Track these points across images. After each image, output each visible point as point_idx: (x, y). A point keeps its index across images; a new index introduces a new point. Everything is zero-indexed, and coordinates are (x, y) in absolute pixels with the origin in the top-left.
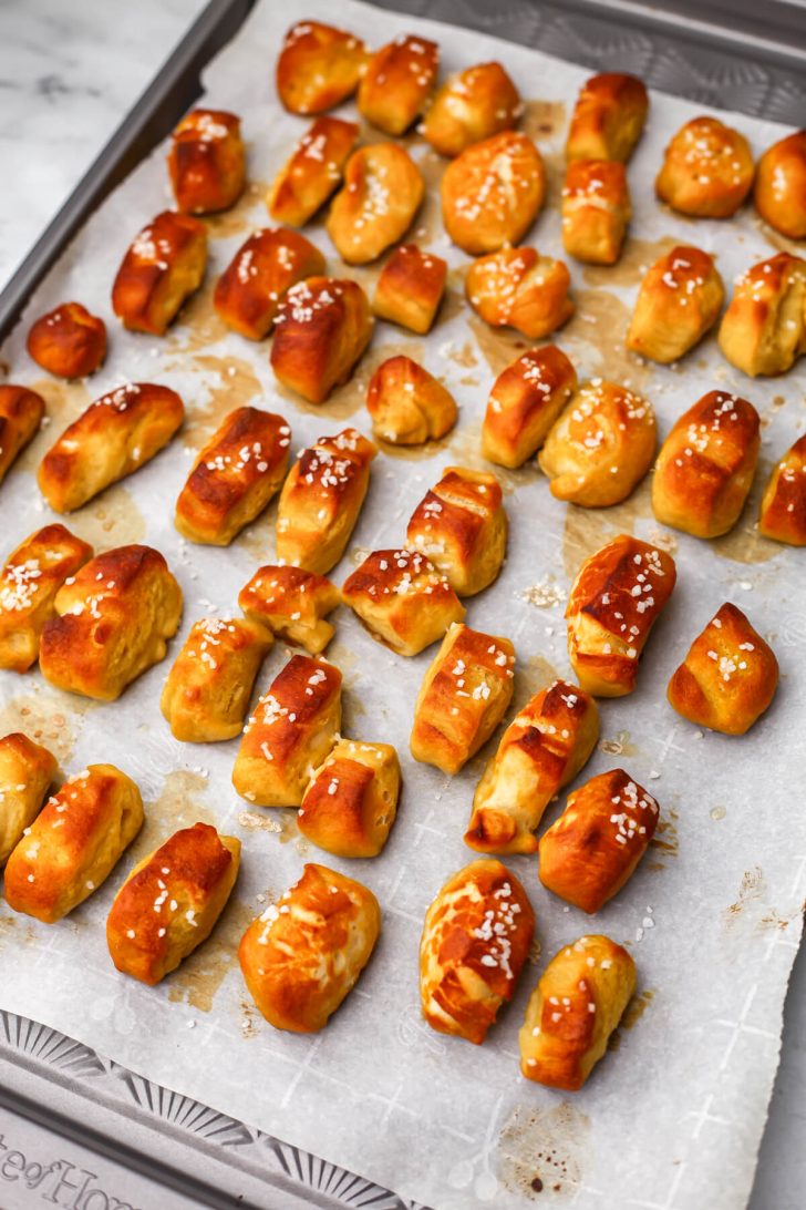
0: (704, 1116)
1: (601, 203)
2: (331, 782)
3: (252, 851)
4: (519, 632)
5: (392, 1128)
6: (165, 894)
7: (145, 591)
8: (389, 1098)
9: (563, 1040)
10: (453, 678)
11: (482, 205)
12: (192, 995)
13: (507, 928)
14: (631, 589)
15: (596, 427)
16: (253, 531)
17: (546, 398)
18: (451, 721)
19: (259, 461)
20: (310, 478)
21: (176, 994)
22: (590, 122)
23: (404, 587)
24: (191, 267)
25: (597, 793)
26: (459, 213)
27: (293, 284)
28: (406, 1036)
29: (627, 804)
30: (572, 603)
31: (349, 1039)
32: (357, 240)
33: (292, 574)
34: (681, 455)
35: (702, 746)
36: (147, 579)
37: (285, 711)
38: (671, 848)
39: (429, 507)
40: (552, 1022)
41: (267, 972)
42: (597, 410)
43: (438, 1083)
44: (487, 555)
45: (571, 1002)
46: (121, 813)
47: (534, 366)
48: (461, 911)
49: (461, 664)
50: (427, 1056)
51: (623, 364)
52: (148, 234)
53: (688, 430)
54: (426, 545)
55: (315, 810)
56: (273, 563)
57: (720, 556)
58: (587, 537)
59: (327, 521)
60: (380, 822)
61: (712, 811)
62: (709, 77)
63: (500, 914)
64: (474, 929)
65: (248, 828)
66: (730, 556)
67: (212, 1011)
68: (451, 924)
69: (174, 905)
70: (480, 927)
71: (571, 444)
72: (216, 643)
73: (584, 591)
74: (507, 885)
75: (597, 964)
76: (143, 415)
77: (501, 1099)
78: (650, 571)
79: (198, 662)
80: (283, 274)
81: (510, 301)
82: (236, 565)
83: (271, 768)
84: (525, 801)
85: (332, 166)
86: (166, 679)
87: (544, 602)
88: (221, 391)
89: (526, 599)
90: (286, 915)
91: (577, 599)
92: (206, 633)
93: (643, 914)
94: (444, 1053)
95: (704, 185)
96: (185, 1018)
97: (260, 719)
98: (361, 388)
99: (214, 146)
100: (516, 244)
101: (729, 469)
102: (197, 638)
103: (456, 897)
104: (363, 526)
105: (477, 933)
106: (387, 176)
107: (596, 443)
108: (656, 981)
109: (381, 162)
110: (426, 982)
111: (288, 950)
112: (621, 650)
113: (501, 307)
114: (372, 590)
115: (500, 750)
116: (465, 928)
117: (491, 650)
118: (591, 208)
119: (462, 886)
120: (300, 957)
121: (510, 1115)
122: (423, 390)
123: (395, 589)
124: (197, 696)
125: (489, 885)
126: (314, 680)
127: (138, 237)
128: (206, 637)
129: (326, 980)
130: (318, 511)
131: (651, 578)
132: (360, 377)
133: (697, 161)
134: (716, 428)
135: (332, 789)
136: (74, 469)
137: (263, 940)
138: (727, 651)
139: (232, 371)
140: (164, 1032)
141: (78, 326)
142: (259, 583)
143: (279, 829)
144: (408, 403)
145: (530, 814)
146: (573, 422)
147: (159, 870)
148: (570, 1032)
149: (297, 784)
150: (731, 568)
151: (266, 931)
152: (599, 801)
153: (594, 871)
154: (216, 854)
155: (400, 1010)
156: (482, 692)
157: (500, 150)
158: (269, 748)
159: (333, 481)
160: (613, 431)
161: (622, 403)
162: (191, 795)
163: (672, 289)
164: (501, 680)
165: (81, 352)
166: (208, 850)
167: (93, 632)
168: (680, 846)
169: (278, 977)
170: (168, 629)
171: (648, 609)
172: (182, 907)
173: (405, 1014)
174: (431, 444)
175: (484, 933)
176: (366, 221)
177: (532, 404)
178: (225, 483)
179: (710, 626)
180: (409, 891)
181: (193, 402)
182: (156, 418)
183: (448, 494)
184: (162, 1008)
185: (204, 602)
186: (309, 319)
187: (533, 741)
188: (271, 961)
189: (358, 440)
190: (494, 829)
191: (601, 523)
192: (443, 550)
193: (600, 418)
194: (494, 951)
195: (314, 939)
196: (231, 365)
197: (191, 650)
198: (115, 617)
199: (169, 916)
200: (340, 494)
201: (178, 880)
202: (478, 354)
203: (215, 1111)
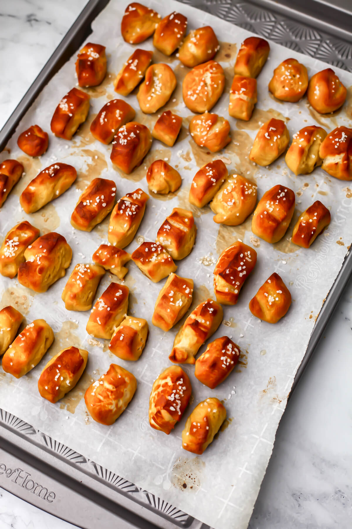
0: (243, 470)
1: (245, 97)
2: (121, 335)
3: (93, 354)
4: (197, 275)
5: (135, 462)
6: (59, 374)
7: (58, 252)
8: (135, 451)
9: (196, 438)
10: (169, 297)
11: (198, 94)
12: (68, 407)
13: (180, 396)
14: (238, 267)
15: (232, 197)
16: (100, 226)
17: (214, 184)
18: (167, 314)
19: (103, 202)
20: (121, 212)
21: (63, 406)
22: (243, 60)
23: (154, 259)
24: (82, 114)
25: (217, 347)
26: (189, 97)
27: (120, 127)
28: (143, 428)
29: (228, 352)
30: (216, 270)
31: (123, 427)
32: (148, 105)
33: (113, 250)
34: (262, 213)
35: (260, 325)
36: (59, 248)
37: (106, 306)
38: (245, 364)
39: (166, 227)
40: (193, 432)
41: (94, 405)
42: (233, 190)
43: (153, 446)
44: (187, 246)
45: (201, 425)
46: (45, 340)
47: (210, 170)
48: (164, 388)
49: (172, 292)
50: (150, 436)
51: (248, 164)
52: (65, 100)
53: (266, 203)
54: (164, 241)
55: (115, 345)
56: (106, 244)
57: (276, 249)
58: (227, 237)
59: (128, 228)
60: (139, 349)
61: (261, 352)
62: (296, 36)
63: (178, 391)
64: (168, 396)
65: (92, 345)
66: (280, 250)
67: (75, 413)
68: (160, 392)
69: (62, 379)
70: (170, 396)
71: (222, 203)
72: (83, 276)
73: (220, 266)
74: (182, 379)
75: (212, 411)
76: (60, 177)
77: (174, 454)
78: (246, 260)
79: (76, 283)
80: (117, 121)
81: (205, 138)
82: (93, 240)
83: (100, 327)
84: (191, 346)
85: (140, 72)
86: (64, 289)
87: (207, 264)
88: (91, 165)
89: (201, 262)
90: (102, 385)
91: (218, 269)
92: (79, 272)
93: (232, 389)
94: (156, 435)
95: (287, 91)
96: (65, 415)
97: (97, 308)
98: (145, 168)
99: (93, 62)
100: (210, 111)
101: (280, 220)
102: (76, 273)
103: (162, 382)
104: (142, 227)
105: (169, 398)
106: (161, 77)
107: (231, 204)
108: (234, 415)
109: (160, 71)
110: (150, 412)
111: (101, 398)
112: (232, 290)
113: (202, 140)
114: (142, 259)
115: (184, 326)
116: (165, 395)
117: (184, 287)
118: (241, 99)
119: (165, 378)
120: (105, 401)
121: (177, 460)
122: (168, 174)
123: (150, 260)
124: (75, 297)
125: (176, 379)
126: (118, 294)
127: (62, 101)
128: (79, 273)
129: (115, 409)
130: (124, 224)
131: (246, 264)
132: (145, 163)
133: (285, 80)
134: (277, 203)
135: (121, 338)
136: (33, 199)
137: (93, 394)
138: (272, 293)
139: (96, 157)
140: (57, 420)
141: (37, 137)
142: (100, 252)
143: (103, 346)
144: (162, 179)
145: (194, 350)
146: (224, 194)
147: (57, 366)
148: (199, 436)
149: (110, 332)
150: (279, 255)
151: (94, 390)
152: (217, 351)
153: (213, 377)
154: (78, 360)
155: (142, 418)
156: (179, 303)
157: (207, 70)
158: (100, 320)
159: (130, 213)
160: (239, 199)
161: (243, 187)
162: (72, 331)
163: (268, 139)
164: (187, 298)
165: (38, 148)
166: (76, 358)
167: (38, 269)
168: (248, 364)
169: (98, 408)
170: (66, 266)
171: (243, 276)
172: (65, 379)
173: (143, 420)
174: (171, 194)
175: (171, 398)
176: (152, 97)
177: (209, 186)
178: (90, 211)
179: (267, 282)
180: (148, 374)
181: (81, 169)
182: (66, 179)
183: (173, 222)
184: (57, 411)
185: (80, 254)
186: (125, 144)
187: (196, 325)
188: (95, 402)
189: (141, 194)
190: (179, 356)
191: (232, 232)
192: (170, 243)
193: (234, 193)
194: (174, 405)
195: (111, 395)
196: (96, 155)
197: (73, 279)
198: (46, 263)
199: (60, 382)
200: (133, 219)
201: (64, 369)
202: (192, 156)
203: (73, 451)
